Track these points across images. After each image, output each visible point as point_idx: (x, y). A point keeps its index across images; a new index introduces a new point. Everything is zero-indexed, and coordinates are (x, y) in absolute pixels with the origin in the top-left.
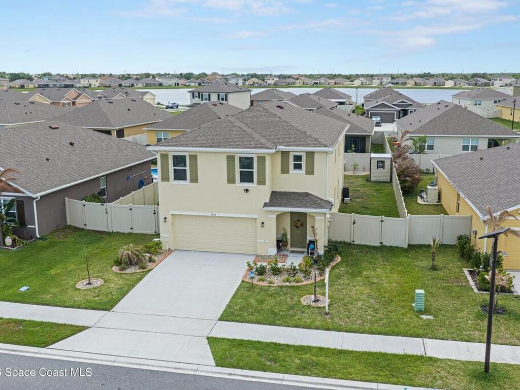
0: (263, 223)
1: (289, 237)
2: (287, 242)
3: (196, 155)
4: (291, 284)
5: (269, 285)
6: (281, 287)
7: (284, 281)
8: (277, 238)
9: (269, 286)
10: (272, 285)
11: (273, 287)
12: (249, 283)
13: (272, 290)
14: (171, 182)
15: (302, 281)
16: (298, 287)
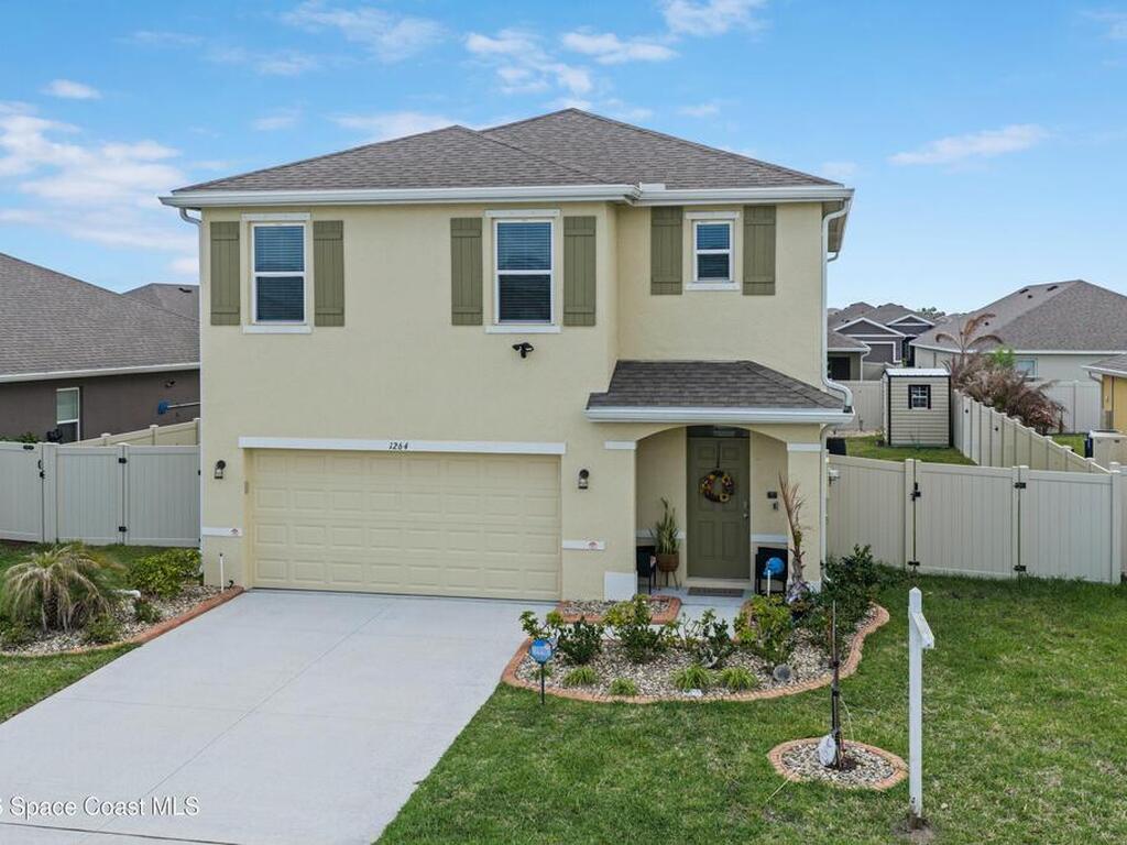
0: (584, 474)
1: (682, 535)
2: (674, 552)
3: (342, 222)
4: (710, 698)
5: (617, 698)
6: (671, 707)
7: (681, 684)
8: (638, 539)
9: (616, 704)
10: (630, 700)
11: (634, 706)
12: (531, 691)
13: (633, 721)
14: (246, 328)
15: (757, 687)
16: (746, 708)
